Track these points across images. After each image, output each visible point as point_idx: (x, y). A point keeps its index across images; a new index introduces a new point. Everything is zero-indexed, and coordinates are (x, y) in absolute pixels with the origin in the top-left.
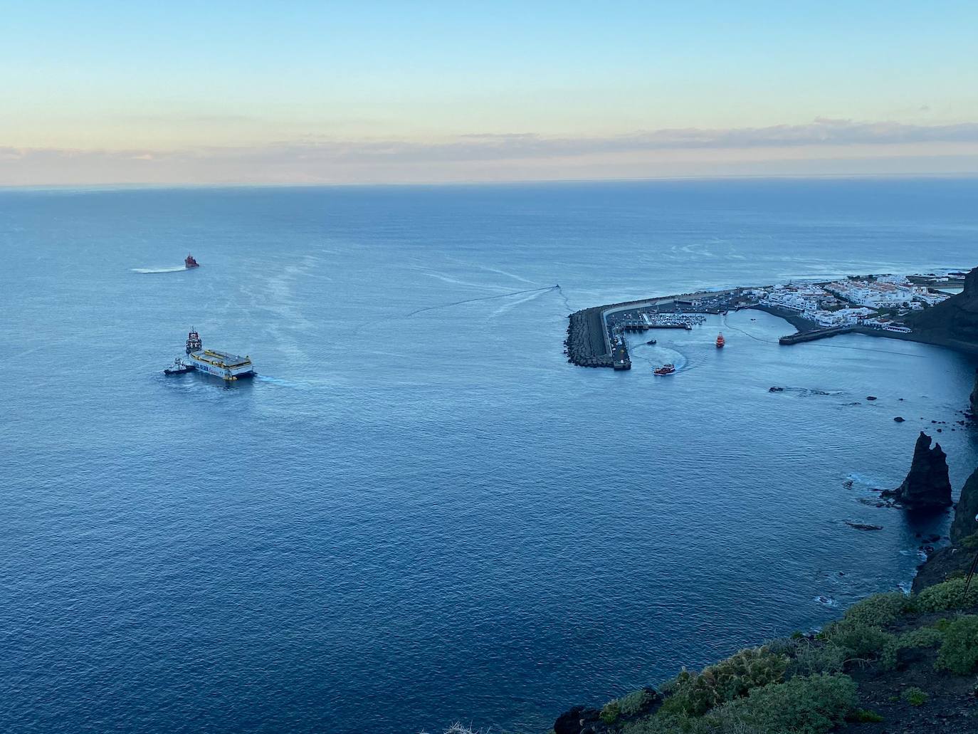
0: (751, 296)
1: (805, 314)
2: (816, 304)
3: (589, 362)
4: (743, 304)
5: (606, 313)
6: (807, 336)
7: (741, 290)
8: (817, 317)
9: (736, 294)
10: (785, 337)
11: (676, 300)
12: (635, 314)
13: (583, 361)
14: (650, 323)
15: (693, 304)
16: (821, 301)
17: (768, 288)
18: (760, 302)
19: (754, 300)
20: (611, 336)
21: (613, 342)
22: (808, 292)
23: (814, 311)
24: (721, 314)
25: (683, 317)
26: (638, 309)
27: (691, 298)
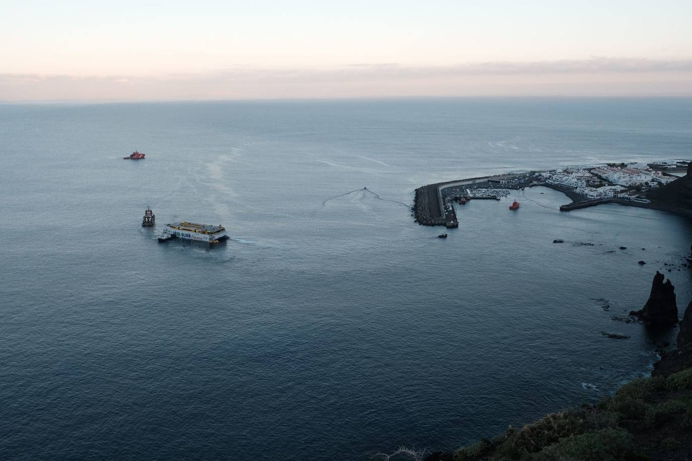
0: (541, 177)
1: (577, 190)
2: (585, 183)
3: (429, 223)
4: (535, 182)
5: (441, 188)
6: (579, 205)
7: (534, 173)
8: (586, 192)
9: (530, 175)
10: (564, 206)
11: (490, 179)
12: (462, 189)
13: (425, 222)
14: (471, 196)
15: (501, 182)
16: (588, 181)
17: (553, 172)
18: (547, 181)
19: (543, 180)
20: (444, 204)
21: (446, 208)
22: (580, 174)
23: (583, 188)
24: (521, 189)
25: (494, 191)
26: (464, 185)
27: (499, 178)
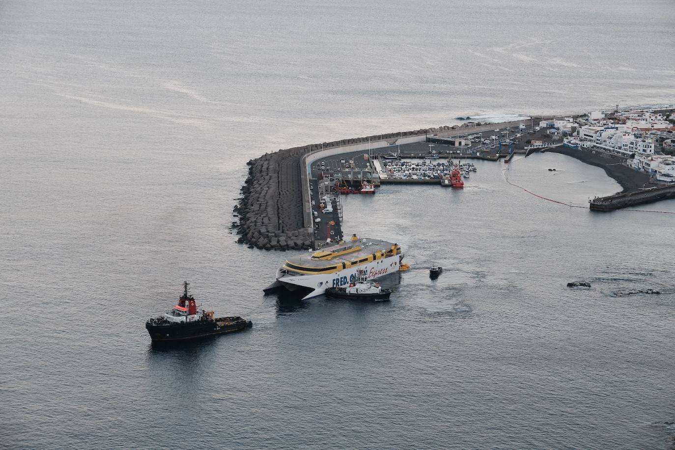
0: (553, 130)
1: (635, 161)
2: (653, 145)
3: (274, 243)
4: (538, 144)
5: (310, 159)
6: (634, 198)
7: (536, 120)
8: (654, 165)
9: (528, 127)
10: (599, 199)
11: (431, 136)
12: (360, 159)
13: (262, 241)
14: (383, 176)
15: (457, 144)
16: (662, 139)
17: (581, 119)
18: (565, 141)
19: (556, 137)
20: (315, 196)
21: (317, 207)
22: (643, 124)
23: (648, 156)
24: (503, 160)
25: (439, 165)
26: (366, 151)
27: (455, 133)
